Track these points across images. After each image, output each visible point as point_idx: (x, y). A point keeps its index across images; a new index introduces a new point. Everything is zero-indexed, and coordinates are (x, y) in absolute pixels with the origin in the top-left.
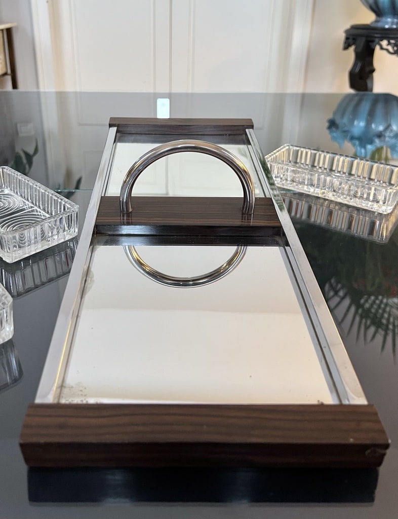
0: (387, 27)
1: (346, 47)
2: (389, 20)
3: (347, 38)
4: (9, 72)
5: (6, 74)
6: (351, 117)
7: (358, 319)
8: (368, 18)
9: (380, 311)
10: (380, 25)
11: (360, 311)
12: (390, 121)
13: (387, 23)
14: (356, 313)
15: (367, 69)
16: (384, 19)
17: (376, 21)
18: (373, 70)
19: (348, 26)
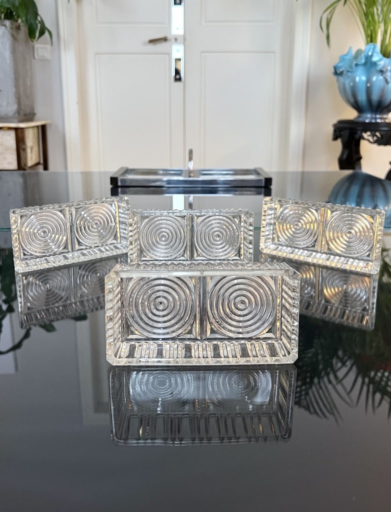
0: (367, 121)
1: (335, 138)
2: (369, 116)
3: (335, 131)
4: (42, 162)
5: (38, 164)
6: (343, 199)
7: (365, 388)
8: (351, 114)
9: (385, 379)
10: (361, 120)
11: (367, 380)
12: (377, 201)
13: (367, 118)
14: (363, 383)
15: (355, 157)
16: (364, 115)
17: (359, 117)
18: (360, 158)
19: (335, 121)
